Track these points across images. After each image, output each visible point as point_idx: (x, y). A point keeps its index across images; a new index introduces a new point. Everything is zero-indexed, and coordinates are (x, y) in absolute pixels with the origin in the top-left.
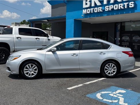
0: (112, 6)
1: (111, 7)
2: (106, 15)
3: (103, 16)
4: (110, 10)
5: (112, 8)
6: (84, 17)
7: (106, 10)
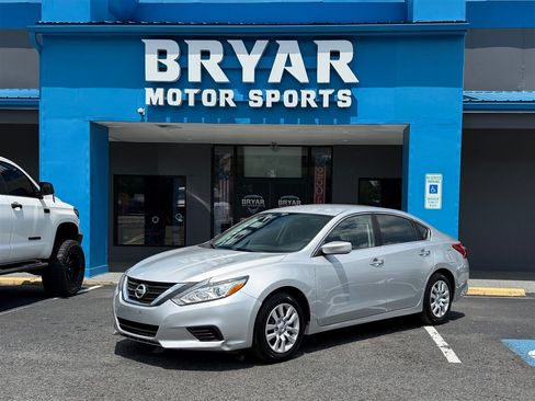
0: (277, 93)
1: (272, 97)
2: (249, 120)
3: (234, 122)
4: (269, 105)
5: (277, 99)
6: (146, 119)
7: (252, 104)
